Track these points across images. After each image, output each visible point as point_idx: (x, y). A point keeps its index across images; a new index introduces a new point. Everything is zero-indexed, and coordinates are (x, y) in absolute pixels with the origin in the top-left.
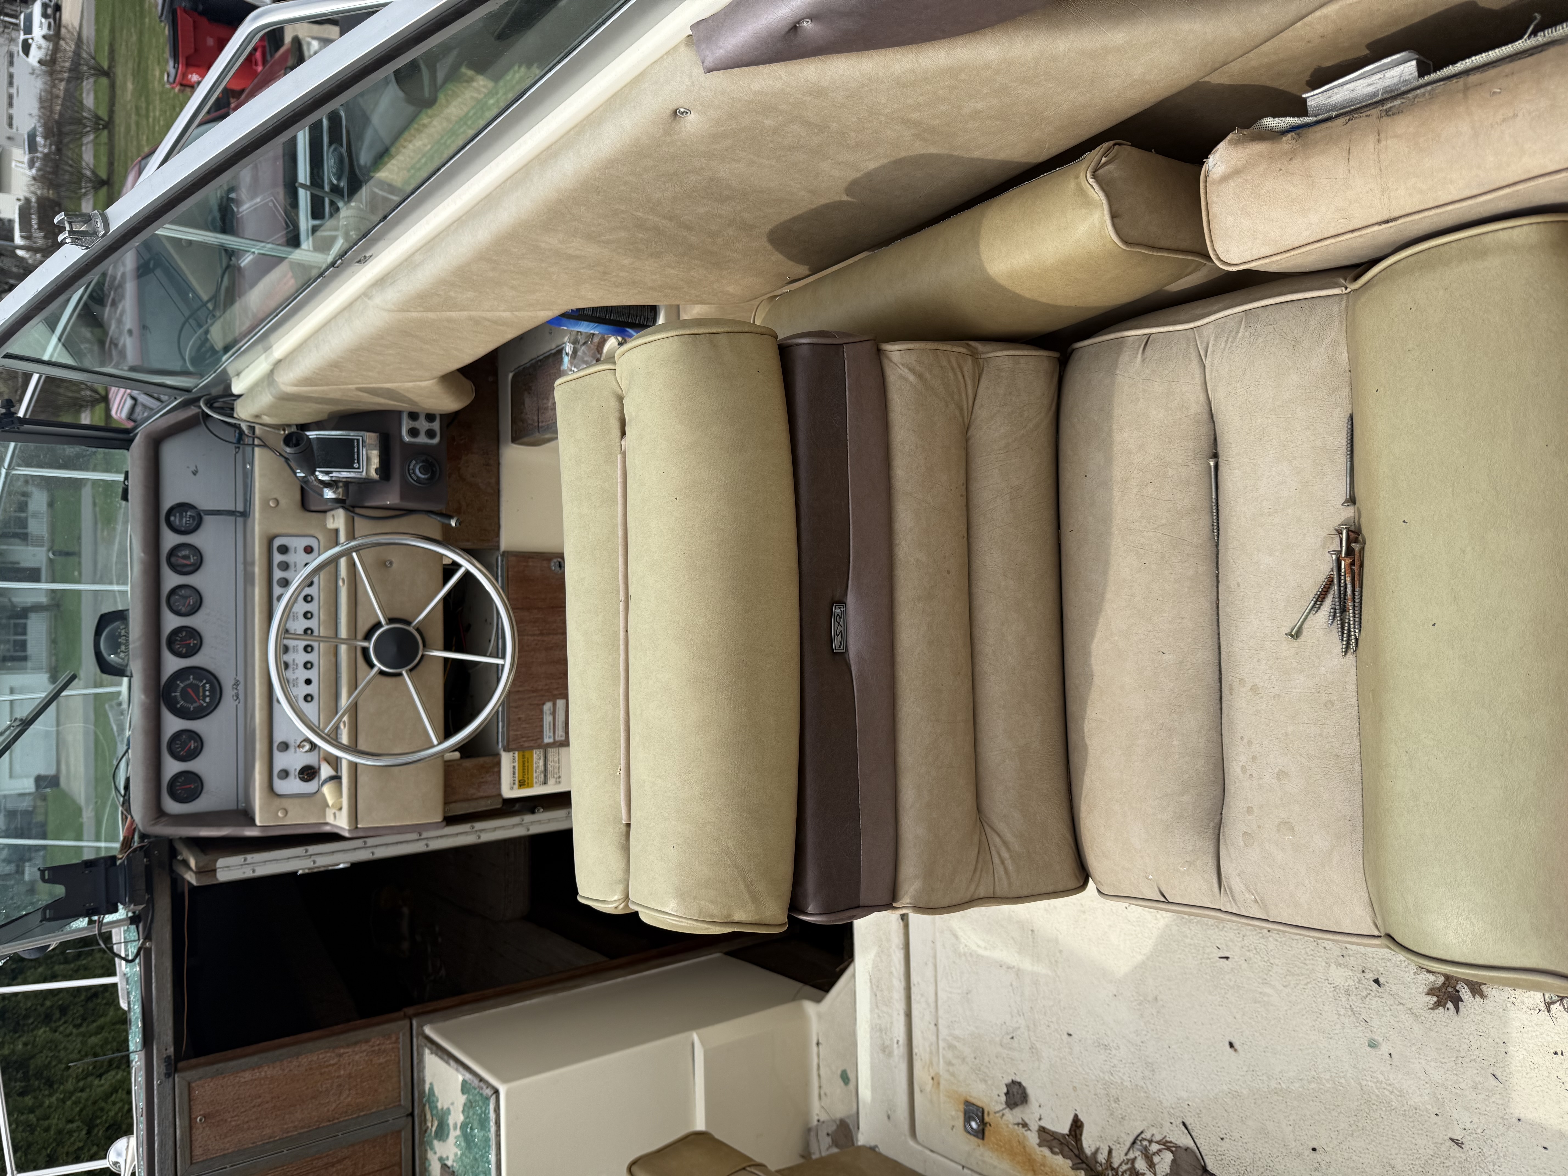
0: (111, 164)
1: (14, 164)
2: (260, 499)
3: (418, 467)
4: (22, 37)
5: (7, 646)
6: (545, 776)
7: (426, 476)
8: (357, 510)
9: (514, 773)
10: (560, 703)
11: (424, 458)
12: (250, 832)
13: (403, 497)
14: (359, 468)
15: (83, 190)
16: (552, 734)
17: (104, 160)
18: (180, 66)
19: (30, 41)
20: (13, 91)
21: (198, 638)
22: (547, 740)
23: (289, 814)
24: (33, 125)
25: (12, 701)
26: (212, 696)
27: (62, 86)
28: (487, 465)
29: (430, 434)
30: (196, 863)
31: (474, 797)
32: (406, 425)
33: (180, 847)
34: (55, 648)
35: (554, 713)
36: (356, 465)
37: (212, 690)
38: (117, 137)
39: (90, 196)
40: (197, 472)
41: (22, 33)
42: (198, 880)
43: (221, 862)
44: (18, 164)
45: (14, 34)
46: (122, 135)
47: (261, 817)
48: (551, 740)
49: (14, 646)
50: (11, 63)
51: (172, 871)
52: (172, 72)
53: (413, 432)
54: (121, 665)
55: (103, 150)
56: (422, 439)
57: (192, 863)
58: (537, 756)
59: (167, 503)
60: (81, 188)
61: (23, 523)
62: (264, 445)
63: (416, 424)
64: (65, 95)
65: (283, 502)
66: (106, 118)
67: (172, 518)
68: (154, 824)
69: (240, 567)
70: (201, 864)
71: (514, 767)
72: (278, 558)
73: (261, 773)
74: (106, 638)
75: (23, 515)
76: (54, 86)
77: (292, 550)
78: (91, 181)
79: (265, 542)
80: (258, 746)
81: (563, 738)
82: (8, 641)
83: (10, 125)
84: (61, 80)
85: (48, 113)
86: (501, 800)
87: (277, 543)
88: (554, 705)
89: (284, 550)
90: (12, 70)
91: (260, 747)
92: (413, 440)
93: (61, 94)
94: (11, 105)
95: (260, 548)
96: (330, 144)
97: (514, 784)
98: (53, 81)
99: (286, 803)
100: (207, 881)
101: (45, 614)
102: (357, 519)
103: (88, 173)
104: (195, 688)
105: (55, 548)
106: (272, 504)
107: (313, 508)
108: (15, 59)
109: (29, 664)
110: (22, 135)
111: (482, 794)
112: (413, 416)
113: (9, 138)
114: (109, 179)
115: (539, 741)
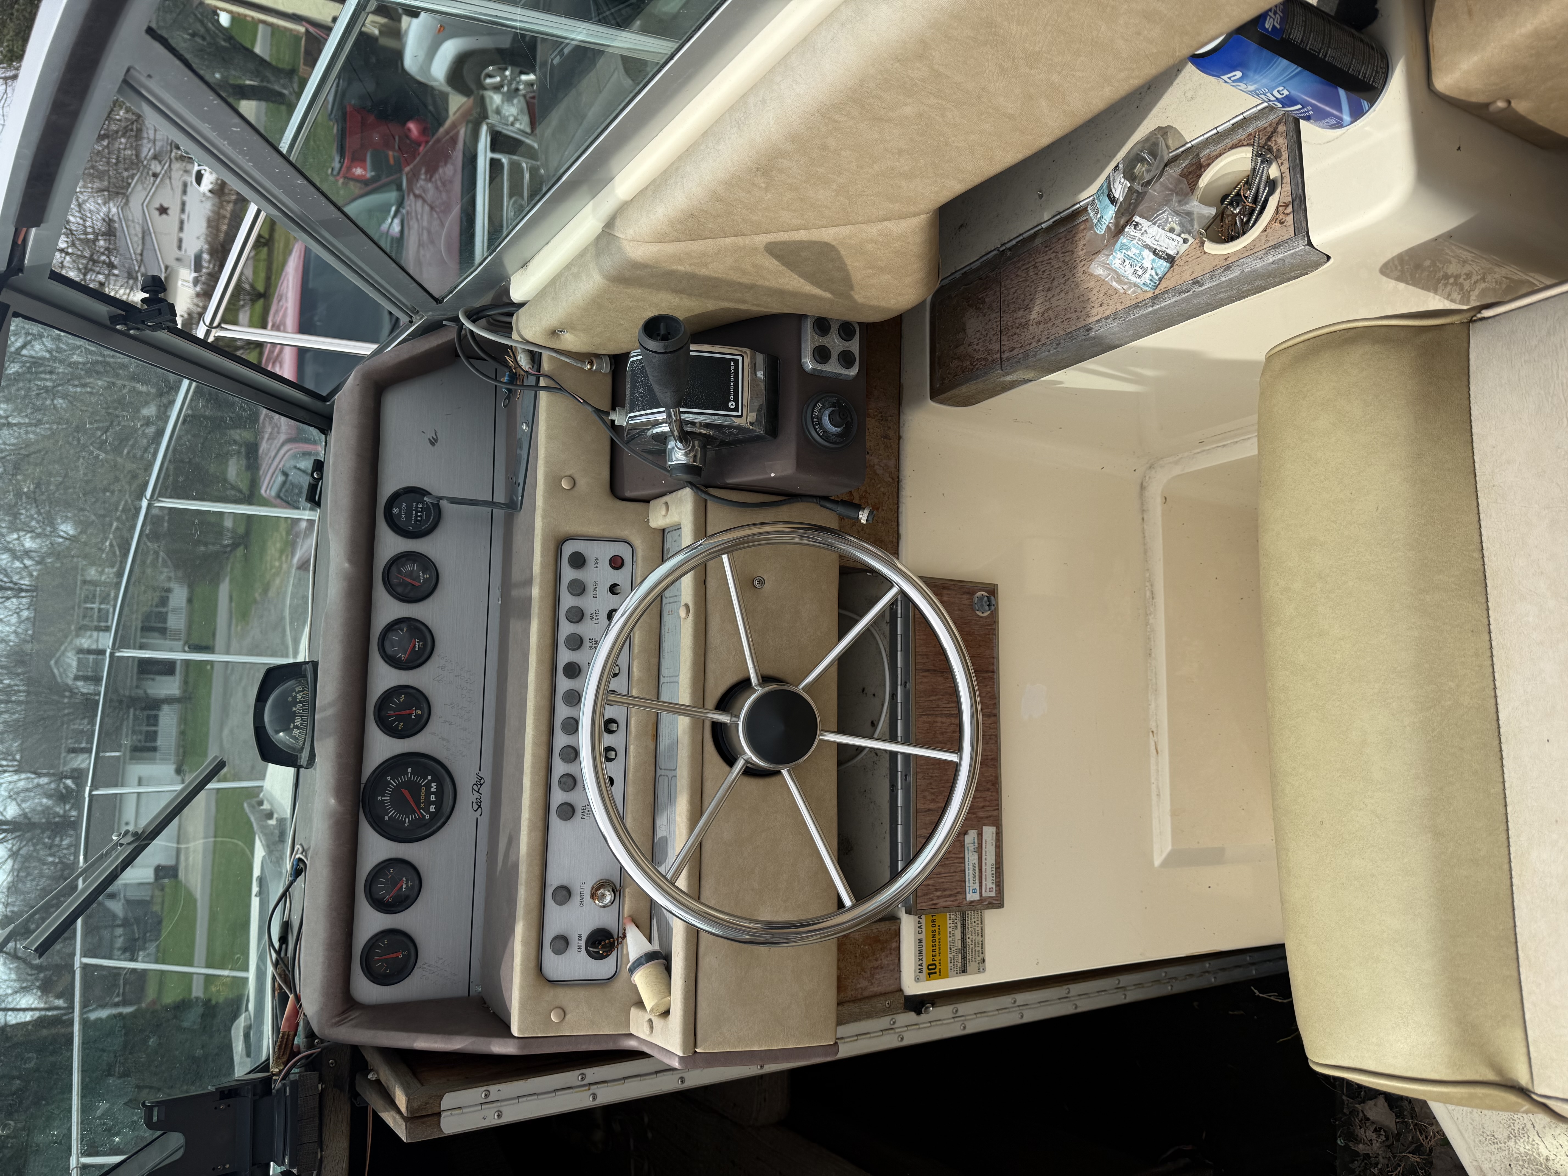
0: (268, 279)
1: (180, 283)
2: (546, 476)
3: (827, 413)
4: (196, 168)
5: (139, 737)
6: (964, 958)
7: (839, 430)
8: (712, 491)
9: (920, 952)
10: (989, 832)
11: (834, 400)
12: (500, 1047)
13: (801, 464)
14: (736, 410)
15: (242, 303)
16: (977, 886)
17: (262, 275)
18: (346, 160)
19: (203, 172)
20: (185, 217)
21: (425, 706)
22: (971, 896)
23: (568, 1017)
24: (199, 248)
25: (139, 794)
26: (439, 804)
27: (230, 207)
28: (886, 437)
29: (846, 359)
30: (409, 1102)
31: (866, 994)
32: (810, 341)
33: (375, 1061)
34: (183, 740)
35: (979, 849)
36: (732, 405)
37: (440, 793)
38: (276, 252)
39: (247, 308)
40: (436, 440)
41: (196, 164)
42: (409, 1132)
43: (449, 1100)
44: (185, 283)
45: (189, 167)
46: (281, 250)
47: (522, 1021)
48: (976, 897)
49: (146, 737)
50: (185, 192)
51: (355, 1095)
52: (337, 165)
53: (822, 354)
54: (294, 749)
55: (262, 265)
56: (833, 367)
57: (401, 1099)
58: (950, 923)
59: (389, 487)
60: (239, 301)
61: (163, 617)
62: (557, 388)
63: (824, 341)
64: (231, 215)
65: (582, 482)
66: (267, 236)
67: (396, 511)
68: (338, 1024)
69: (496, 593)
70: (415, 1105)
71: (920, 941)
72: (568, 574)
73: (525, 943)
74: (275, 706)
75: (164, 610)
76: (221, 206)
77: (590, 563)
78: (249, 293)
79: (552, 547)
80: (522, 893)
81: (993, 894)
82: (141, 732)
83: (180, 247)
84: (229, 202)
85: (215, 232)
86: (902, 1000)
87: (569, 549)
88: (980, 835)
89: (578, 561)
90: (185, 198)
91: (524, 895)
92: (820, 367)
93: (228, 215)
94: (181, 229)
95: (543, 555)
96: (511, 196)
97: (921, 971)
98: (221, 203)
99: (565, 996)
100: (425, 1134)
101: (176, 706)
102: (710, 504)
103: (247, 286)
104: (414, 789)
105: (191, 642)
106: (565, 484)
107: (628, 494)
108: (189, 189)
109: (158, 755)
110: (189, 257)
111: (876, 989)
112: (822, 325)
113: (178, 260)
114: (265, 292)
115: (960, 897)
